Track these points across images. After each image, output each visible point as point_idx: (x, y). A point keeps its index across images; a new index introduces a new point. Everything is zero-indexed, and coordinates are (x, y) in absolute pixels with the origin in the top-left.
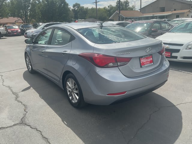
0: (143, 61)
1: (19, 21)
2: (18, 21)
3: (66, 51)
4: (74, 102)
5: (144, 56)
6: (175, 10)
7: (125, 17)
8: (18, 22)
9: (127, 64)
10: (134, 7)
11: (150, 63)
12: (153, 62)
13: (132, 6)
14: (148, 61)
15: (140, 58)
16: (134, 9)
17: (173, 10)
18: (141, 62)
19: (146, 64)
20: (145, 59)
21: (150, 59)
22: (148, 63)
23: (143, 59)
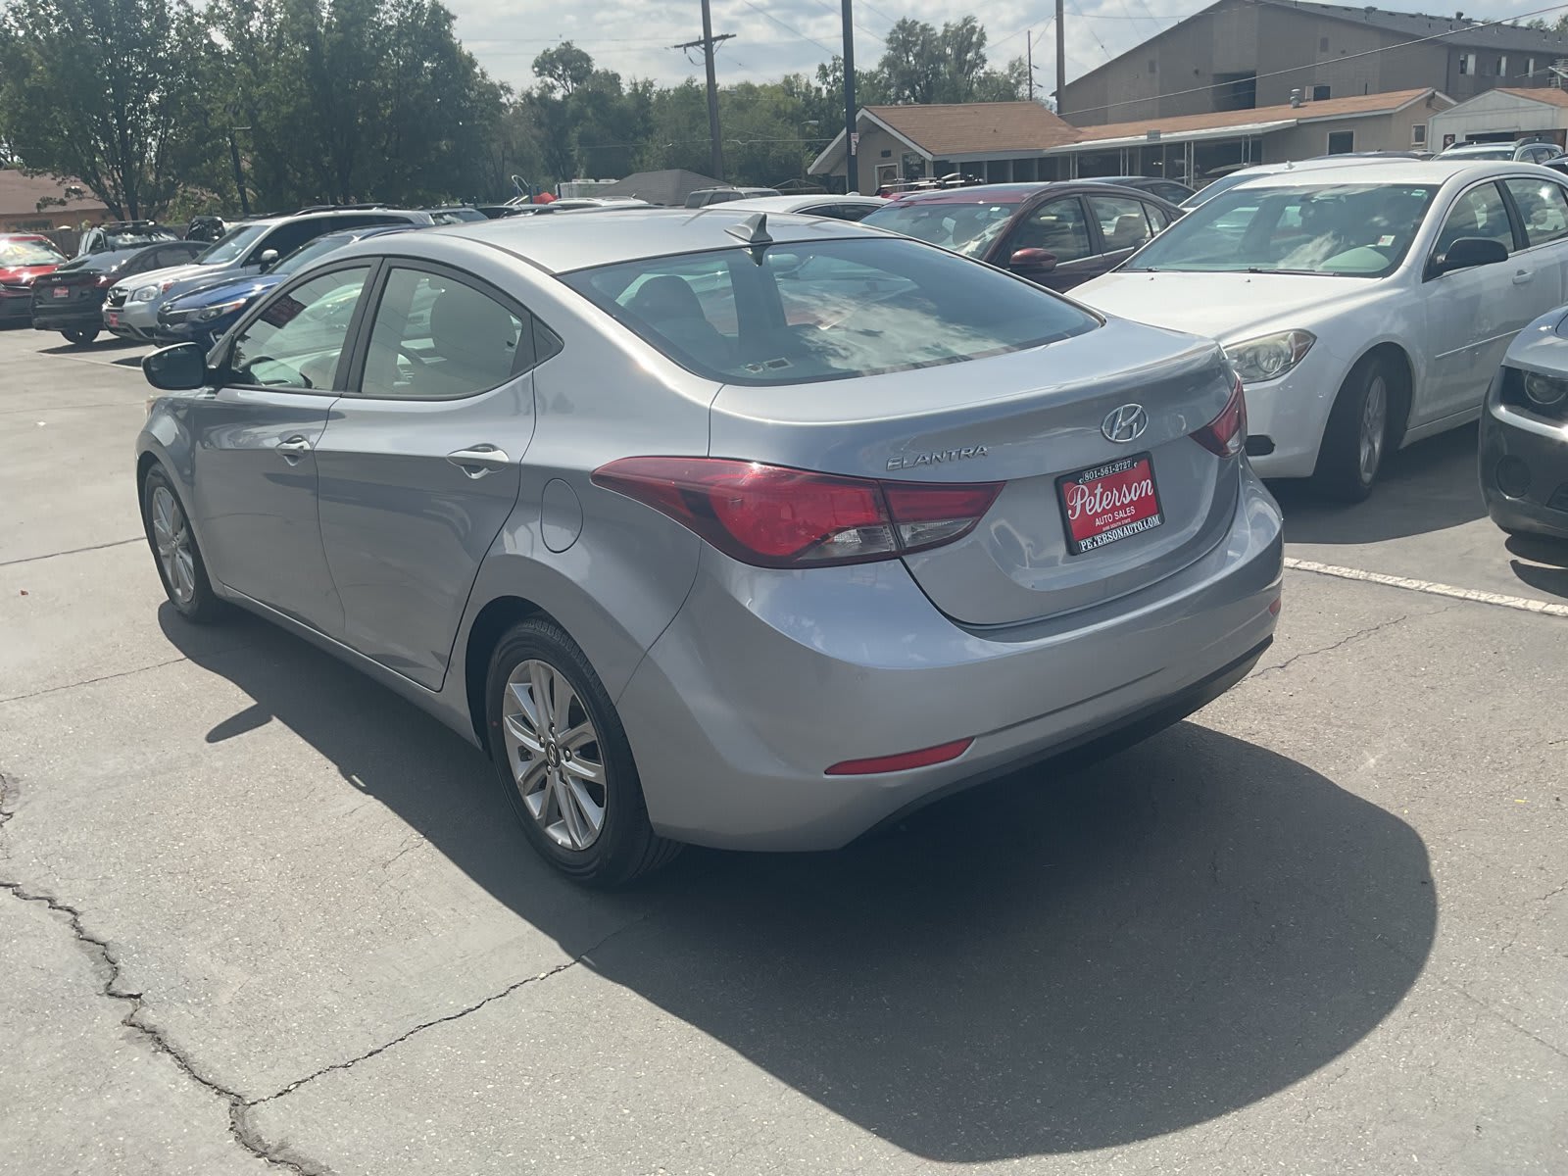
0: (1087, 502)
1: (74, 205)
2: (62, 203)
3: (494, 448)
4: (562, 839)
5: (1088, 469)
6: (1322, 94)
7: (929, 157)
8: (61, 209)
9: (967, 532)
10: (1022, 71)
11: (1134, 519)
12: (1159, 511)
13: (1012, 66)
14: (1123, 506)
15: (1063, 483)
16: (1023, 90)
17: (1309, 92)
18: (1073, 515)
19: (1105, 525)
20: (1099, 491)
21: (1136, 491)
22: (1123, 519)
23: (1083, 491)
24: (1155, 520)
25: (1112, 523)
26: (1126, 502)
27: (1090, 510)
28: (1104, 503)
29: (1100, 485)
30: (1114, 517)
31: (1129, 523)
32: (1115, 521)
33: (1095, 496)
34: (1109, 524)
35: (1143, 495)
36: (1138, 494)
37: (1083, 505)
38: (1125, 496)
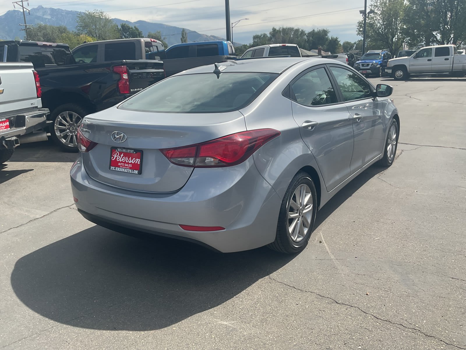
0: (118, 157)
14: (128, 163)
15: (113, 149)
18: (113, 159)
19: (121, 166)
20: (122, 155)
21: (134, 161)
22: (127, 167)
23: (118, 154)
24: (136, 172)
25: (123, 166)
26: (130, 162)
27: (118, 160)
28: (123, 160)
29: (123, 154)
30: (124, 165)
31: (129, 169)
32: (124, 166)
33: (121, 156)
34: (122, 166)
35: (136, 163)
36: (134, 162)
37: (116, 157)
38: (130, 160)
